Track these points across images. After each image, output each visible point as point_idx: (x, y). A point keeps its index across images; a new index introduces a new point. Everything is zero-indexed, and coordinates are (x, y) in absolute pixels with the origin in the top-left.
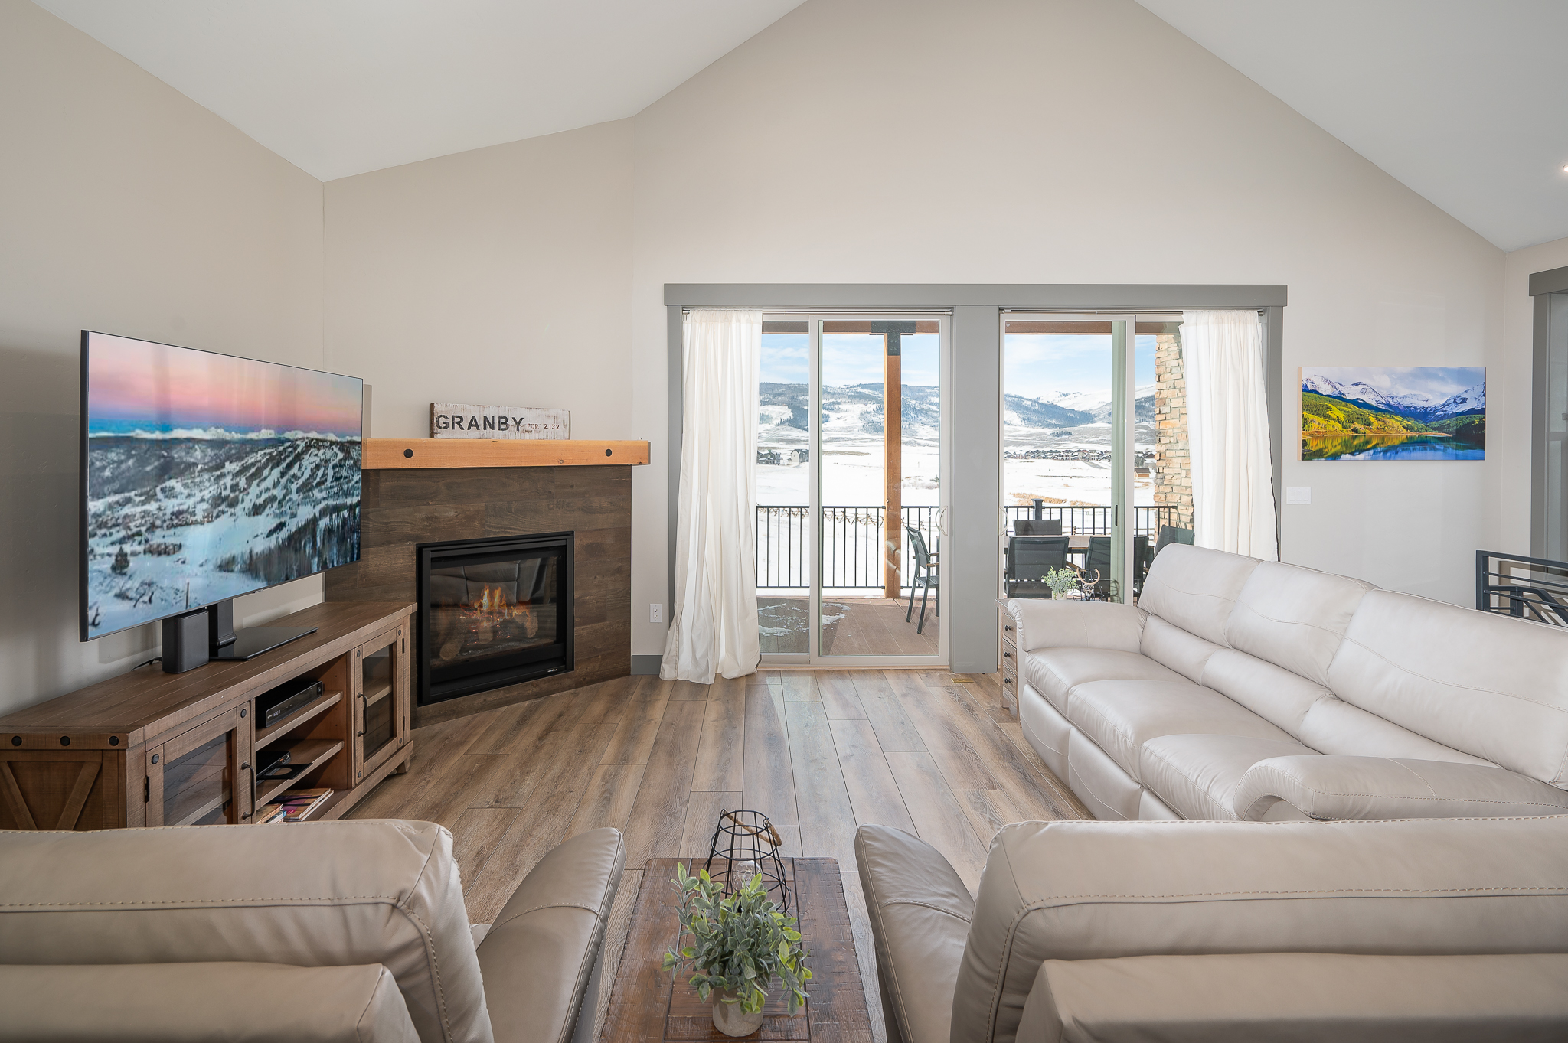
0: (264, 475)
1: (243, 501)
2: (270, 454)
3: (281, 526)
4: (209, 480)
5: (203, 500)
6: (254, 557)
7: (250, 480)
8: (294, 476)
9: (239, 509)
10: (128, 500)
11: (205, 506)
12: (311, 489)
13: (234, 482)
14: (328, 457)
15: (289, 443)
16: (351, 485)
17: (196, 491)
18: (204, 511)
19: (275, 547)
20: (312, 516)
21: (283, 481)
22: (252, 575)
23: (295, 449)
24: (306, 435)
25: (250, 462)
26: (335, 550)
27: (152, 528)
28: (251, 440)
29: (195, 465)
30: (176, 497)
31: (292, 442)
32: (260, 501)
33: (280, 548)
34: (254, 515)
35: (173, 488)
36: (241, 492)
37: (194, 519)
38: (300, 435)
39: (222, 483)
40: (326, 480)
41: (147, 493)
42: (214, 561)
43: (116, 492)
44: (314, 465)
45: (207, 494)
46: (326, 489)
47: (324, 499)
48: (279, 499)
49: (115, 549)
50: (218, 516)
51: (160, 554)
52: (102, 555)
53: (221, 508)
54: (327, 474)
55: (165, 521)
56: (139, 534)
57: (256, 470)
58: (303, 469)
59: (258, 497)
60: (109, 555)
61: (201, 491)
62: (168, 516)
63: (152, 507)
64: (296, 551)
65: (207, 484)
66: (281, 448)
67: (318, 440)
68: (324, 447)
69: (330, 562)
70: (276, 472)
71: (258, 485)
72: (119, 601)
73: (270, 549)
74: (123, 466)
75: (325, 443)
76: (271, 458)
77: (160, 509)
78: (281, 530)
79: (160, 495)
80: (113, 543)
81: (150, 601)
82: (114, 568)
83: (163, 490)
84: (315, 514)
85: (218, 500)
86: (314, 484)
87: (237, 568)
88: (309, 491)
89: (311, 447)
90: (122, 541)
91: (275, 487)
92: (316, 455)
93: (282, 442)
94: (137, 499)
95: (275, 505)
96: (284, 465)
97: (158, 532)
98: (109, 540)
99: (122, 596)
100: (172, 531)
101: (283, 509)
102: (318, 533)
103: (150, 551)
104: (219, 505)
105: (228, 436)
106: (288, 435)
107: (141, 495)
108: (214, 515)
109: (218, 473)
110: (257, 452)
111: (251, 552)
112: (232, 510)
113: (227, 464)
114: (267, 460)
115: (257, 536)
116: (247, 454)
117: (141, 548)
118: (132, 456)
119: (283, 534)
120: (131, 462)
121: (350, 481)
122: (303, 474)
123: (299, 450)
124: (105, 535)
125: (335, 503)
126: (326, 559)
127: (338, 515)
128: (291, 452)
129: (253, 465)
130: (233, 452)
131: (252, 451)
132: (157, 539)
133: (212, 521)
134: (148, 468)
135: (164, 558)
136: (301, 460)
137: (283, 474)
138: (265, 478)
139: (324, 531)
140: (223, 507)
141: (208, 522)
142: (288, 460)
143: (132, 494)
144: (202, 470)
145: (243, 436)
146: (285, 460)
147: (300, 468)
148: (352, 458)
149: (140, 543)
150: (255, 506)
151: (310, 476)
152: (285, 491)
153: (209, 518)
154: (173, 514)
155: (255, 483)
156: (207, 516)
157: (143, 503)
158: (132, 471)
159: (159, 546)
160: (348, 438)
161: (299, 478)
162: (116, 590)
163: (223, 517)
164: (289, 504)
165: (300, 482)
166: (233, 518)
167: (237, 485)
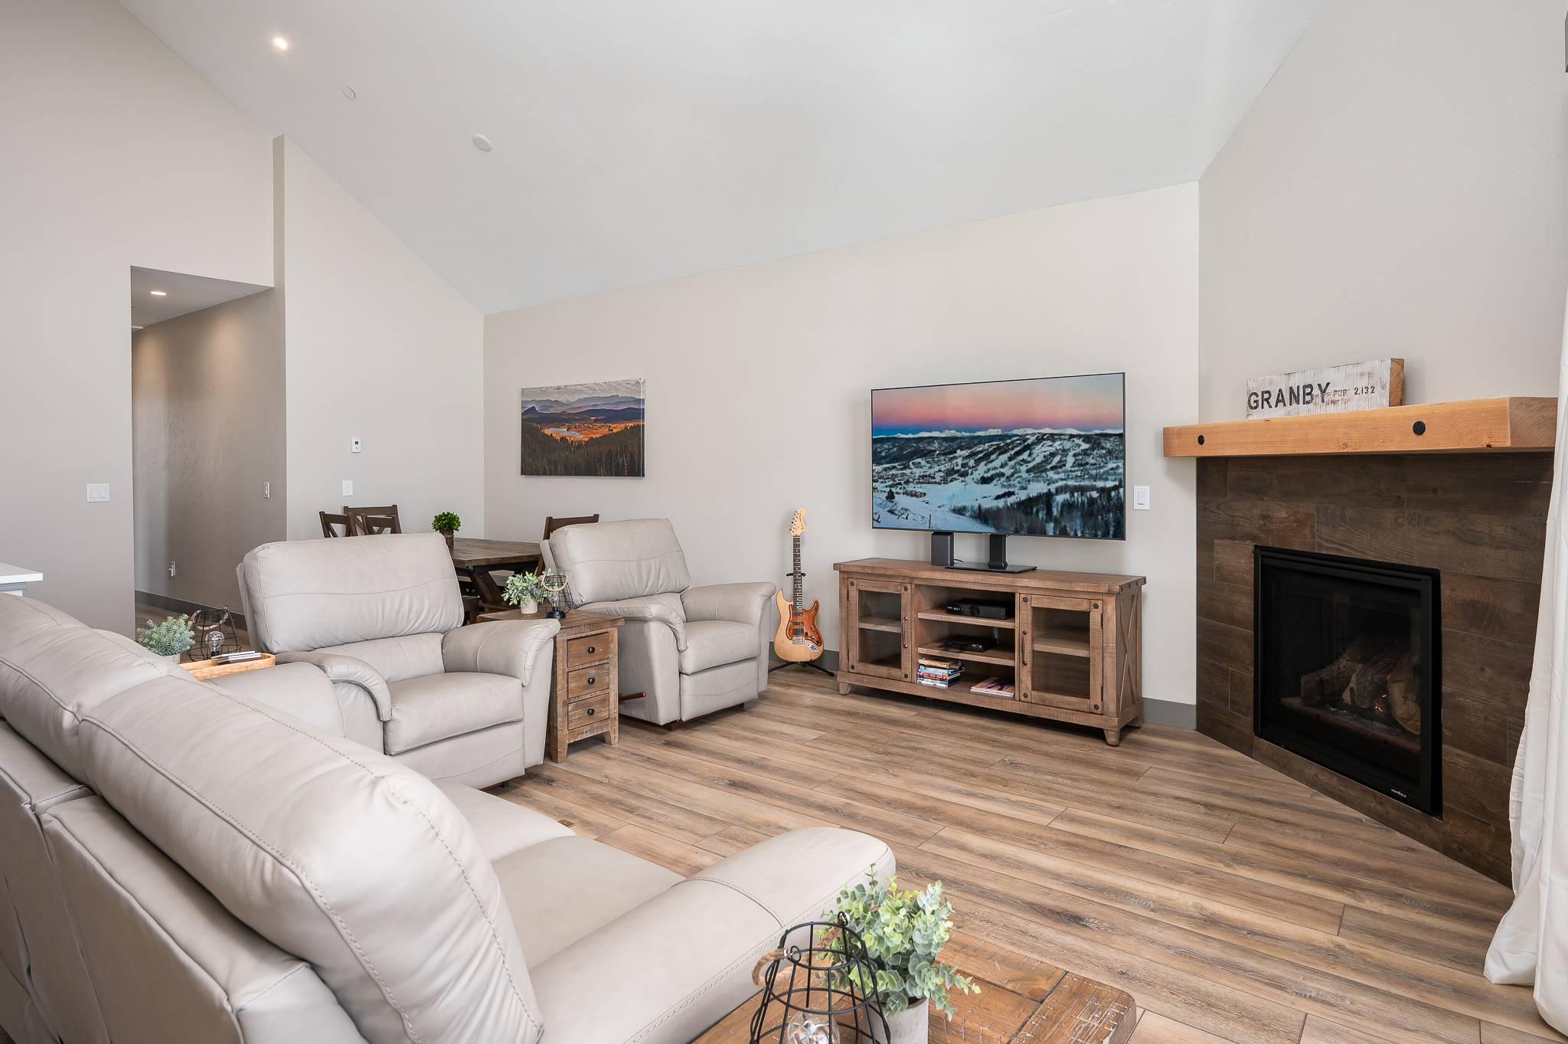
0: (992, 458)
1: (972, 474)
2: (997, 445)
3: (1010, 494)
4: (945, 460)
5: (940, 471)
6: (983, 511)
7: (978, 462)
8: (1023, 460)
9: (968, 479)
10: (894, 467)
11: (942, 474)
12: (1045, 470)
13: (964, 462)
14: (1066, 447)
15: (1018, 438)
16: (1102, 471)
17: (936, 466)
18: (941, 477)
19: (1004, 507)
20: (1045, 491)
21: (1012, 463)
22: (981, 521)
23: (1025, 441)
24: (1037, 431)
25: (978, 450)
26: (1078, 522)
27: (907, 482)
28: (979, 436)
29: (935, 451)
30: (922, 468)
31: (1021, 436)
32: (989, 475)
33: (1009, 509)
34: (982, 483)
35: (920, 463)
36: (970, 468)
37: (934, 480)
38: (1030, 431)
39: (954, 462)
40: (1065, 465)
41: (904, 464)
42: (949, 506)
43: (888, 463)
44: (1048, 453)
45: (943, 468)
46: (1065, 472)
47: (1062, 479)
48: (1007, 475)
49: (888, 489)
50: (951, 481)
51: (912, 496)
52: (881, 491)
53: (954, 476)
54: (1066, 461)
55: (915, 480)
56: (900, 484)
57: (984, 455)
58: (1034, 456)
59: (985, 472)
60: (885, 492)
61: (939, 466)
62: (917, 477)
63: (907, 471)
64: (1026, 514)
65: (943, 462)
66: (1009, 441)
67: (1052, 435)
68: (1061, 439)
69: (1071, 529)
70: (1004, 457)
71: (986, 465)
72: (889, 514)
73: (998, 508)
74: (891, 451)
75: (1062, 437)
76: (998, 447)
77: (912, 473)
78: (1009, 496)
79: (912, 466)
80: (886, 487)
81: (907, 518)
82: (887, 498)
83: (913, 463)
84: (1049, 490)
85: (951, 472)
86: (1049, 467)
87: (968, 514)
88: (1042, 472)
89: (1045, 440)
90: (891, 486)
91: (1002, 466)
92: (1051, 446)
93: (1010, 437)
94: (899, 467)
95: (1003, 479)
96: (1013, 452)
97: (911, 484)
98: (884, 485)
99: (891, 512)
100: (920, 485)
101: (1012, 482)
102: (1054, 504)
103: (906, 493)
104: (952, 475)
105: (959, 435)
106: (1015, 432)
107: (901, 465)
108: (949, 480)
109: (952, 456)
110: (984, 444)
111: (979, 506)
112: (963, 479)
113: (958, 451)
114: (994, 449)
115: (985, 497)
116: (975, 445)
117: (901, 491)
118: (896, 446)
119: (1011, 500)
120: (895, 449)
121: (1101, 467)
122: (1034, 459)
123: (1029, 442)
124: (882, 482)
125: (1077, 484)
126: (1065, 527)
127: (1082, 495)
128: (1020, 444)
129: (981, 452)
130: (963, 444)
131: (980, 443)
132: (910, 488)
133: (947, 483)
134: (905, 452)
135: (914, 498)
136: (1031, 449)
137: (1010, 459)
138: (992, 461)
139: (1062, 504)
140: (955, 476)
141: (944, 483)
142: (1017, 449)
143: (896, 464)
144: (939, 454)
145: (972, 434)
146: (1012, 449)
147: (1030, 455)
148: (1103, 448)
149: (900, 489)
150: (983, 478)
151: (1043, 461)
152: (1013, 470)
153: (945, 481)
154: (920, 476)
155: (983, 463)
156: (944, 480)
157: (902, 469)
158: (896, 454)
159: (911, 492)
160: (1098, 432)
161: (1029, 462)
162: (888, 509)
163: (955, 482)
164: (1018, 480)
165: (1031, 465)
166: (964, 483)
167: (967, 464)
